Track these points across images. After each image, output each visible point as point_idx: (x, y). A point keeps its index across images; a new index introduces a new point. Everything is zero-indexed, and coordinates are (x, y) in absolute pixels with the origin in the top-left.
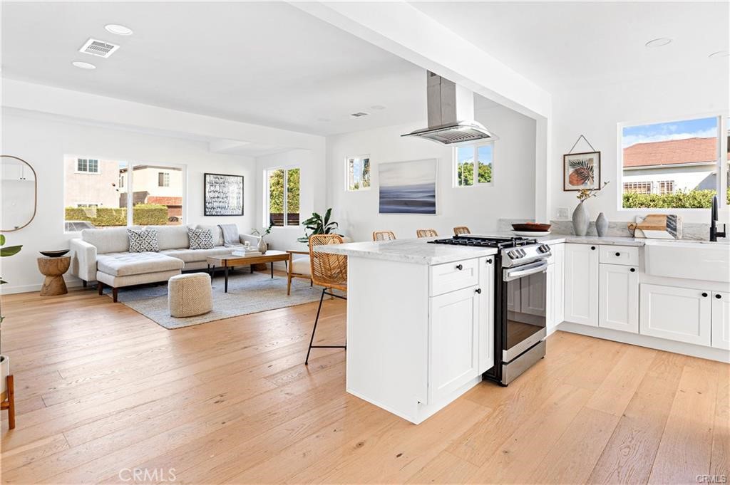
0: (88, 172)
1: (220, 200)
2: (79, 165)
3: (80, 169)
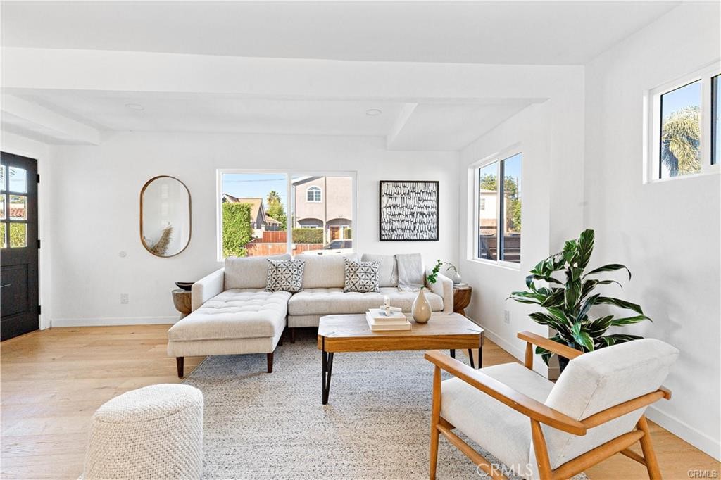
0: (314, 201)
1: (402, 217)
2: (309, 196)
3: (309, 199)
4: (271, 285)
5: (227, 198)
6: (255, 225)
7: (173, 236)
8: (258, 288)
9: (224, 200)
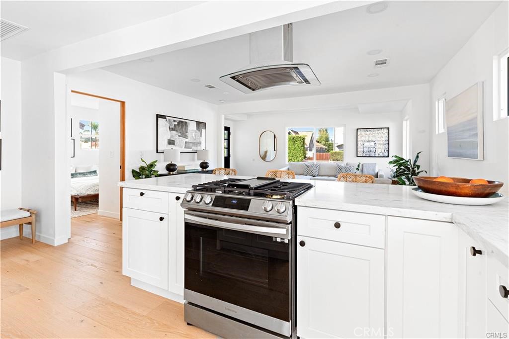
4: (305, 173)
5: (291, 132)
6: (308, 149)
7: (268, 154)
8: (301, 175)
9: (289, 133)
